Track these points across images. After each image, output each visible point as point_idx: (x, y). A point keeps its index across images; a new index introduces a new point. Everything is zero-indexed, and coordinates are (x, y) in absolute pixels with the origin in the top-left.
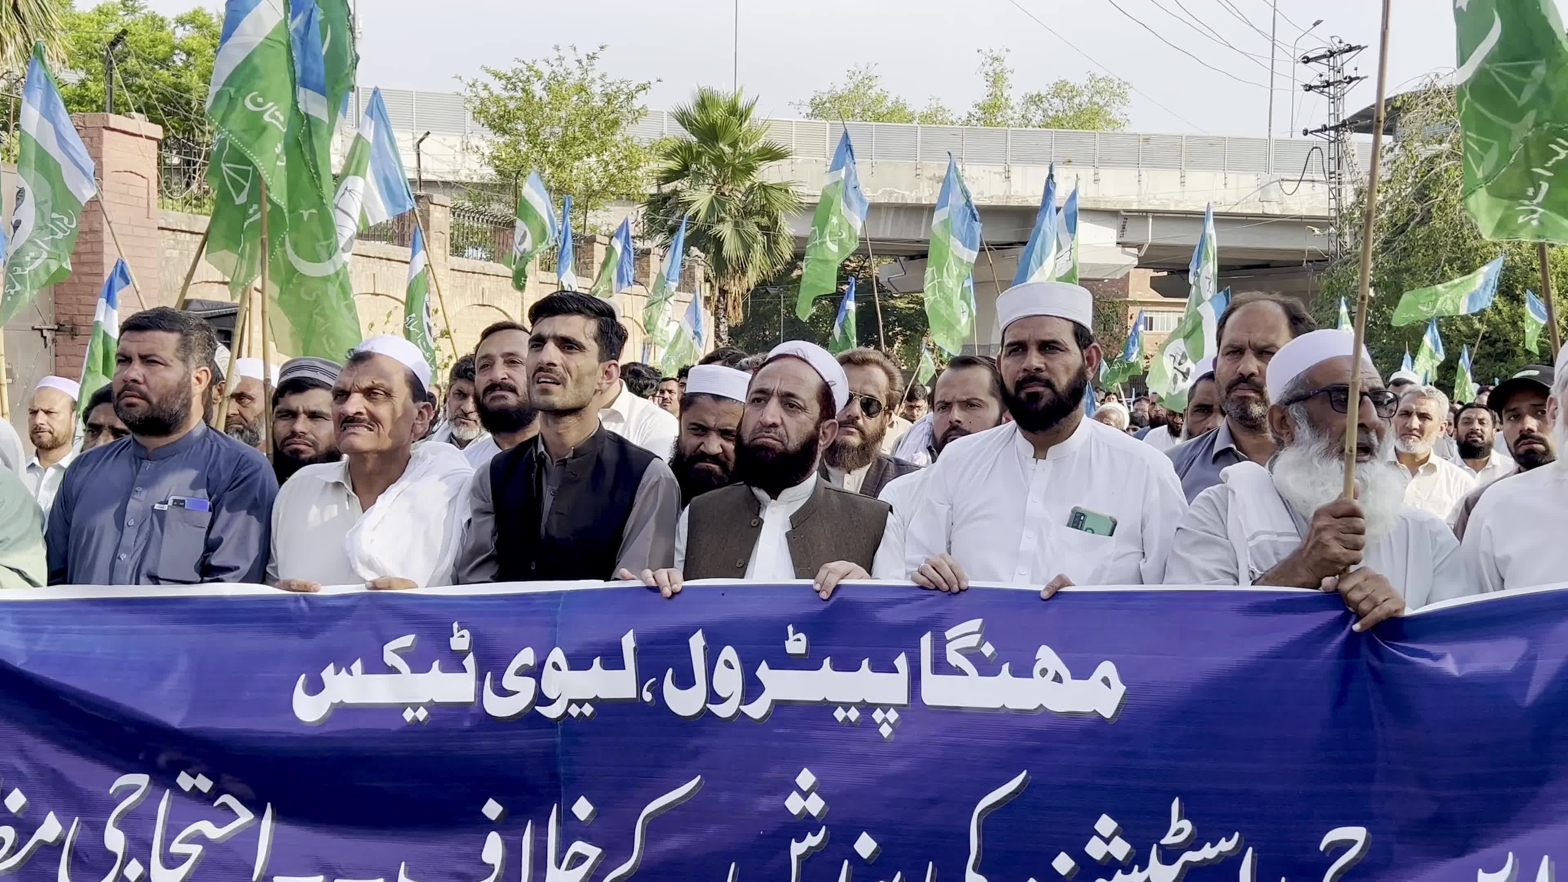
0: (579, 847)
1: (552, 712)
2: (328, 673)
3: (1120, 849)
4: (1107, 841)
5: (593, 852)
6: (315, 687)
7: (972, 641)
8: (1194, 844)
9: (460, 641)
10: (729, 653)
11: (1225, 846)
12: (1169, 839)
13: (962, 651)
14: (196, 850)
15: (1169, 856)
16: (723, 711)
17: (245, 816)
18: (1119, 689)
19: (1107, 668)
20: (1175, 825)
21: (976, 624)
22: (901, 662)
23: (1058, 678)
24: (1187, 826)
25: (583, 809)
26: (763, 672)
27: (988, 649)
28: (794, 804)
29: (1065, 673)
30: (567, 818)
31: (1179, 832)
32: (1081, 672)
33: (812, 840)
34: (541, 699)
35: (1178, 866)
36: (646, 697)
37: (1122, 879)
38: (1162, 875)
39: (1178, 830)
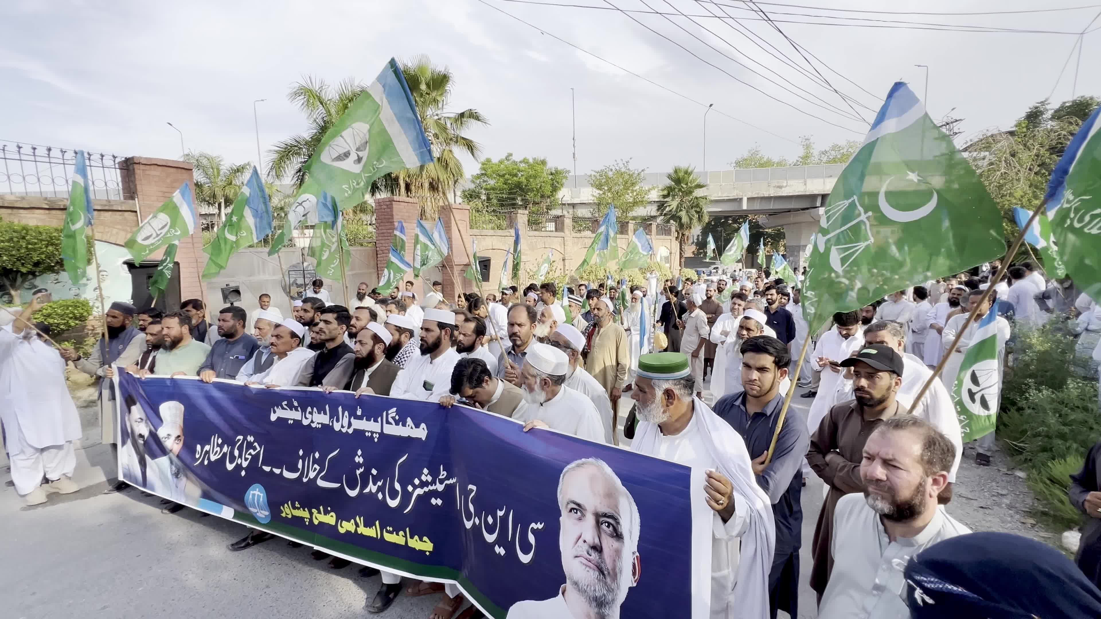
0: (316, 466)
1: (313, 425)
3: (429, 478)
4: (426, 476)
5: (319, 468)
6: (275, 411)
7: (394, 415)
8: (447, 478)
9: (296, 404)
10: (346, 413)
11: (454, 480)
12: (440, 477)
13: (392, 417)
14: (250, 457)
15: (441, 482)
16: (344, 430)
17: (259, 449)
18: (426, 431)
19: (423, 425)
20: (442, 473)
21: (393, 410)
22: (379, 419)
23: (412, 428)
24: (445, 473)
25: (317, 455)
26: (352, 419)
27: (397, 418)
28: (357, 459)
29: (413, 427)
30: (314, 458)
31: (443, 475)
32: (417, 426)
33: (361, 470)
34: (312, 422)
35: (444, 484)
36: (331, 424)
37: (431, 488)
38: (440, 488)
39: (443, 474)
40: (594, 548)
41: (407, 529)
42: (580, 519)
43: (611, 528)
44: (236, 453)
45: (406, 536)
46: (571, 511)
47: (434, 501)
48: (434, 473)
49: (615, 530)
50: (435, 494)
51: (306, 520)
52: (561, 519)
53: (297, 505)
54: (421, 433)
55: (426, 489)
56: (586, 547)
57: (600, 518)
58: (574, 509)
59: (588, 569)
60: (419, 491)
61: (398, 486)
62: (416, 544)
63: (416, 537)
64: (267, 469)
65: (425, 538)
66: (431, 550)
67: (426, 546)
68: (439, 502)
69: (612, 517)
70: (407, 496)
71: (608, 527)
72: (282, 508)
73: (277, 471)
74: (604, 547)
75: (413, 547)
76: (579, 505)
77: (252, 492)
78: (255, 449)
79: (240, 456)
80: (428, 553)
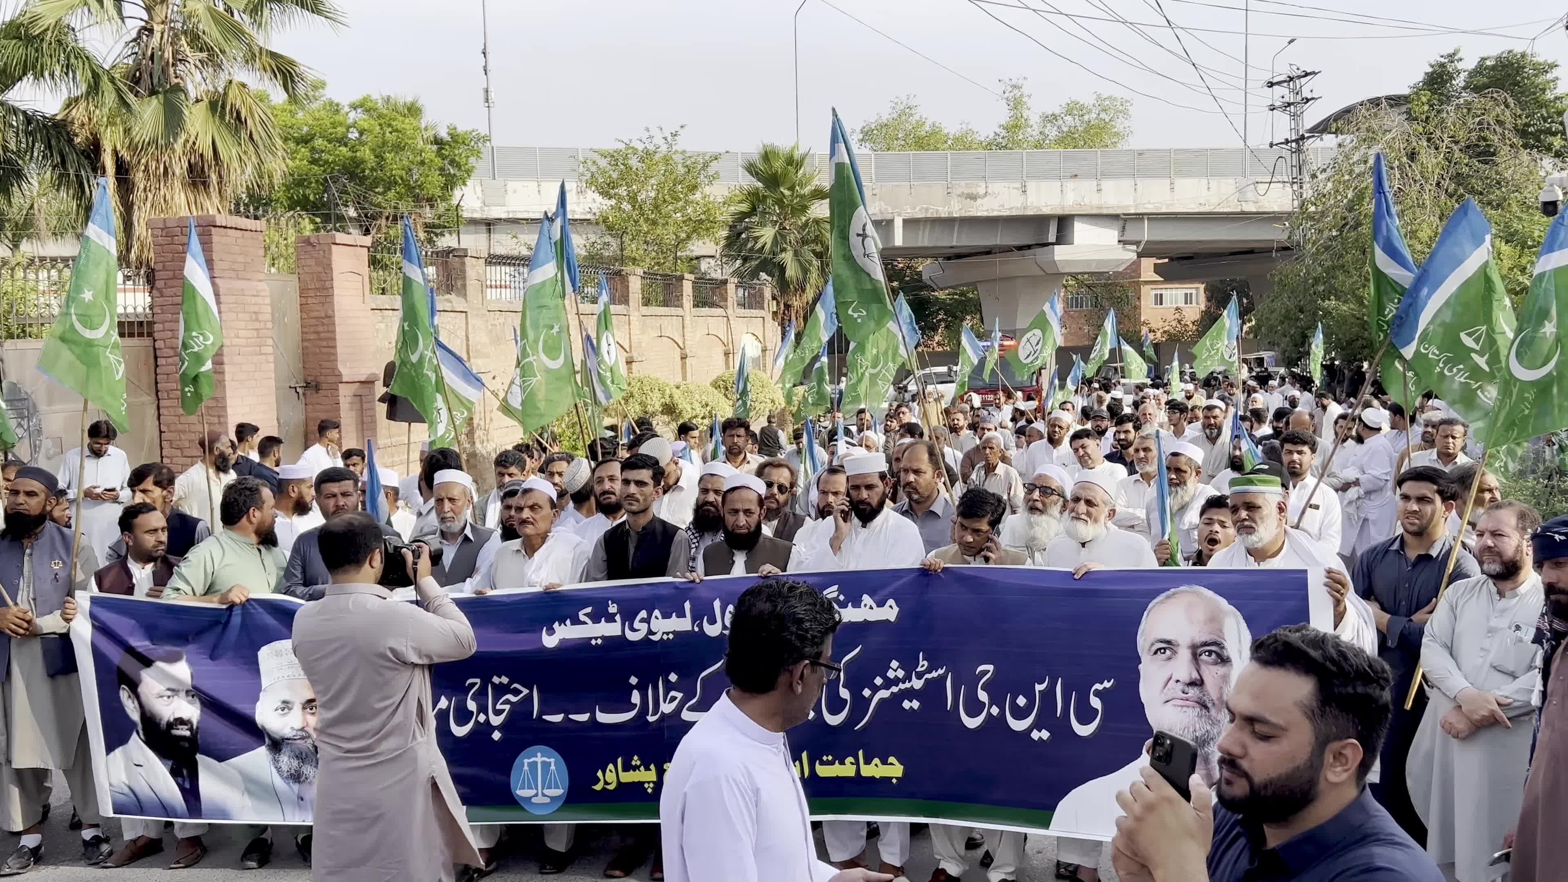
0: (673, 693)
1: (655, 638)
2: (556, 625)
3: (900, 674)
4: (895, 671)
5: (679, 695)
6: (551, 632)
7: (835, 595)
8: (929, 670)
11: (941, 670)
12: (919, 669)
14: (507, 707)
15: (920, 676)
17: (525, 691)
18: (896, 609)
19: (891, 602)
20: (921, 663)
21: (835, 587)
23: (871, 608)
24: (926, 663)
25: (673, 677)
27: (842, 598)
29: (874, 605)
30: (667, 682)
32: (881, 604)
34: (651, 632)
35: (925, 679)
36: (696, 629)
37: (902, 686)
38: (917, 684)
39: (923, 665)
40: (1192, 684)
41: (861, 753)
42: (1169, 659)
43: (1214, 656)
44: (472, 705)
45: (857, 763)
46: (1155, 653)
47: (906, 704)
48: (909, 667)
49: (1219, 655)
50: (910, 694)
51: (646, 785)
52: (1140, 667)
53: (636, 761)
54: (890, 612)
55: (894, 689)
56: (1180, 686)
57: (1196, 652)
58: (1160, 649)
59: (1185, 709)
60: (884, 694)
61: (845, 693)
62: (874, 770)
63: (876, 761)
64: (557, 718)
65: (892, 759)
66: (900, 775)
67: (894, 770)
68: (916, 704)
69: (1215, 643)
70: (860, 704)
71: (1210, 655)
72: (600, 774)
73: (584, 717)
74: (1205, 679)
75: (870, 775)
76: (1169, 642)
77: (526, 761)
78: (516, 692)
79: (483, 709)
80: (894, 781)
